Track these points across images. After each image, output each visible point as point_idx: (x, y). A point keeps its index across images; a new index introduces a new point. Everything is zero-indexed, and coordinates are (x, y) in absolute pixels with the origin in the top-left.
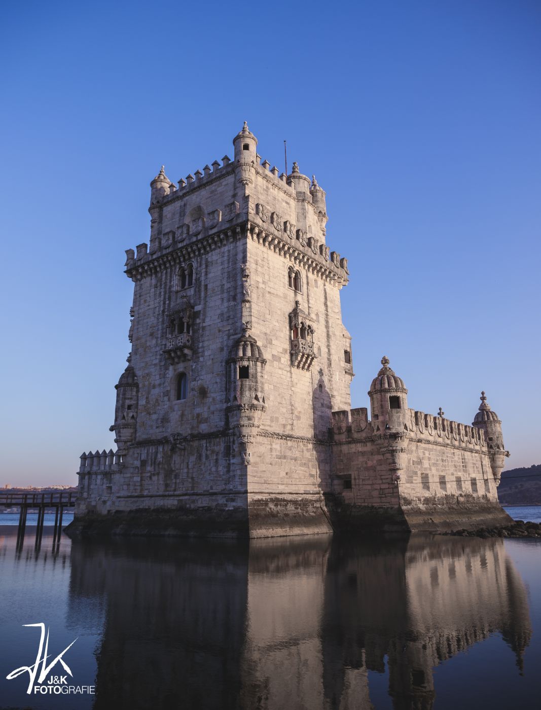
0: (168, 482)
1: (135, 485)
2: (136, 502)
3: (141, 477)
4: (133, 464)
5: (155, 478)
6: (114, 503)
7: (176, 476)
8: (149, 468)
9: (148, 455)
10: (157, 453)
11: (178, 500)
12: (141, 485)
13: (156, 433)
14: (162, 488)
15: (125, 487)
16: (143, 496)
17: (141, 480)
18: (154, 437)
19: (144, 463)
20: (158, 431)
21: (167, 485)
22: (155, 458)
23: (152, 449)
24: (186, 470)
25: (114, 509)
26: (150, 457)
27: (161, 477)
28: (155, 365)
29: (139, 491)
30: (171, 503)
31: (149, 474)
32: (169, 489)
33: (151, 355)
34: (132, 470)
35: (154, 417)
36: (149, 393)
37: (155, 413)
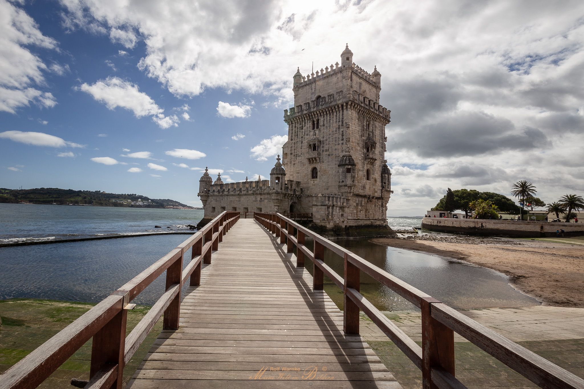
0: (366, 214)
1: (354, 214)
2: (357, 222)
3: (357, 211)
4: (353, 204)
5: (362, 212)
6: (348, 222)
7: (369, 212)
8: (360, 207)
9: (359, 201)
10: (362, 201)
11: (371, 222)
12: (357, 214)
13: (361, 192)
14: (364, 216)
15: (350, 215)
16: (359, 219)
17: (357, 212)
18: (360, 194)
19: (357, 204)
20: (362, 191)
21: (366, 215)
22: (362, 203)
23: (360, 199)
24: (371, 210)
25: (348, 225)
26: (359, 202)
27: (364, 212)
28: (360, 160)
29: (356, 217)
30: (368, 222)
31: (359, 210)
32: (366, 217)
33: (358, 154)
34: (353, 207)
35: (360, 185)
36: (358, 172)
37: (361, 183)
